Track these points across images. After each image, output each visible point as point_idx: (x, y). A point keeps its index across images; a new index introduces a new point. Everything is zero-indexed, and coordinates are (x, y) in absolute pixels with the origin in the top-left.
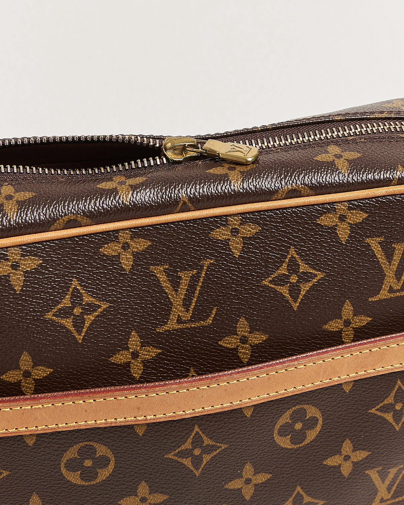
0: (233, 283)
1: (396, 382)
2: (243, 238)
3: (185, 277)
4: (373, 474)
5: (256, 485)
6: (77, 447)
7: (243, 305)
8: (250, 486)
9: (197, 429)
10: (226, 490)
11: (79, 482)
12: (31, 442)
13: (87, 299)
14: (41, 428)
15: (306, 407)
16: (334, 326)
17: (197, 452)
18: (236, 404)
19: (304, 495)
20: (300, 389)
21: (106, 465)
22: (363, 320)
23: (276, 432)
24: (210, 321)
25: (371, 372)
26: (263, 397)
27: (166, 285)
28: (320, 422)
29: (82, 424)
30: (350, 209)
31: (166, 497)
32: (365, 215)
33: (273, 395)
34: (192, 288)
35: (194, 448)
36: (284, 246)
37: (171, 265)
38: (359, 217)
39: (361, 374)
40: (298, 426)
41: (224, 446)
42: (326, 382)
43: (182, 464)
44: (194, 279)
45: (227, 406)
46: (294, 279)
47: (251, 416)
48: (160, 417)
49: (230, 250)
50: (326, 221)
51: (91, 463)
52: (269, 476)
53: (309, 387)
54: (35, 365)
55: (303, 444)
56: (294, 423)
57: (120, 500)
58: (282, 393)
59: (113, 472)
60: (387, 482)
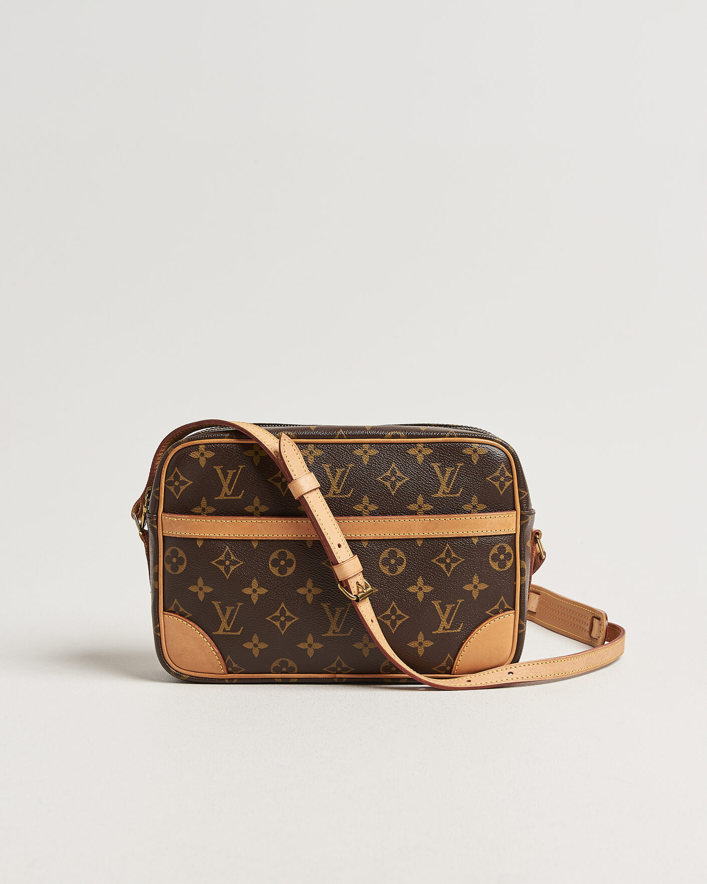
0: (363, 477)
2: (369, 456)
3: (339, 471)
4: (436, 605)
6: (278, 552)
7: (367, 489)
11: (278, 574)
12: (255, 545)
15: (396, 549)
16: (413, 507)
18: (358, 536)
21: (292, 565)
22: (429, 507)
23: (380, 561)
25: (431, 535)
26: (373, 536)
27: (329, 474)
28: (405, 562)
29: (281, 537)
30: (424, 447)
31: (321, 591)
32: (432, 451)
33: (378, 536)
34: (342, 476)
36: (390, 462)
37: (332, 465)
38: (429, 452)
39: (426, 535)
40: (393, 561)
42: (407, 535)
43: (330, 570)
44: (344, 473)
45: (353, 536)
46: (393, 479)
47: (366, 546)
49: (362, 461)
50: (412, 452)
51: (284, 563)
55: (396, 574)
56: (390, 558)
57: (297, 589)
58: (382, 536)
59: (295, 570)
60: (446, 615)
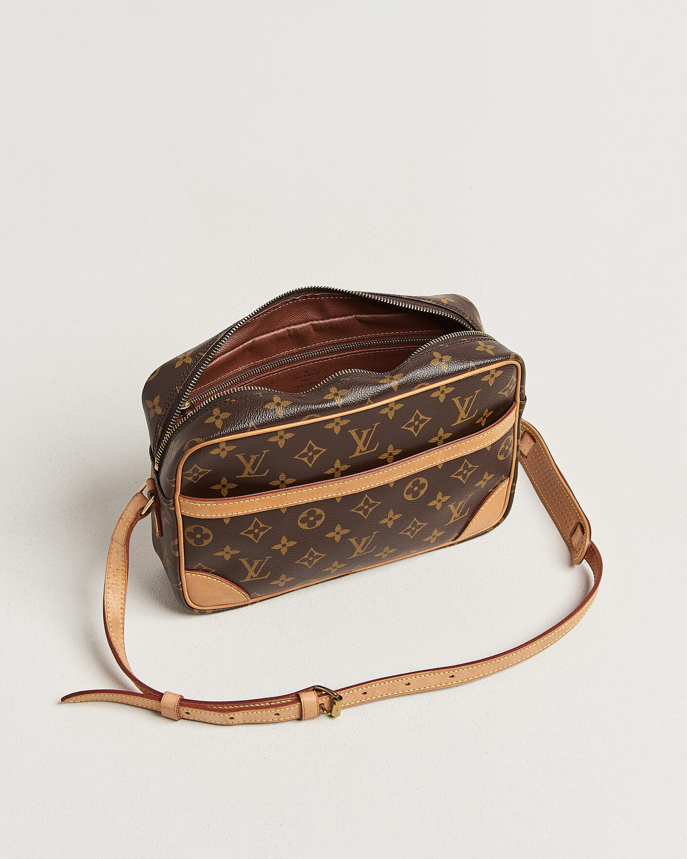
1: (464, 460)
4: (451, 506)
5: (394, 520)
6: (307, 511)
8: (391, 521)
9: (366, 496)
10: (379, 524)
11: (307, 528)
12: (284, 512)
13: (316, 448)
14: (290, 504)
15: (419, 479)
17: (366, 507)
18: (386, 482)
19: (417, 521)
20: (417, 470)
21: (320, 519)
23: (405, 493)
24: (375, 449)
25: (452, 458)
26: (399, 477)
27: (356, 437)
28: (427, 485)
29: (310, 500)
31: (349, 531)
33: (404, 475)
34: (368, 436)
35: (365, 505)
39: (448, 459)
40: (416, 489)
41: (379, 503)
42: (430, 465)
43: (358, 514)
44: (369, 432)
45: (382, 483)
47: (393, 486)
48: (349, 492)
51: (313, 518)
52: (401, 515)
53: (422, 469)
54: (287, 478)
55: (419, 497)
56: (414, 487)
57: (326, 535)
58: (409, 473)
59: (324, 521)
60: (457, 509)
